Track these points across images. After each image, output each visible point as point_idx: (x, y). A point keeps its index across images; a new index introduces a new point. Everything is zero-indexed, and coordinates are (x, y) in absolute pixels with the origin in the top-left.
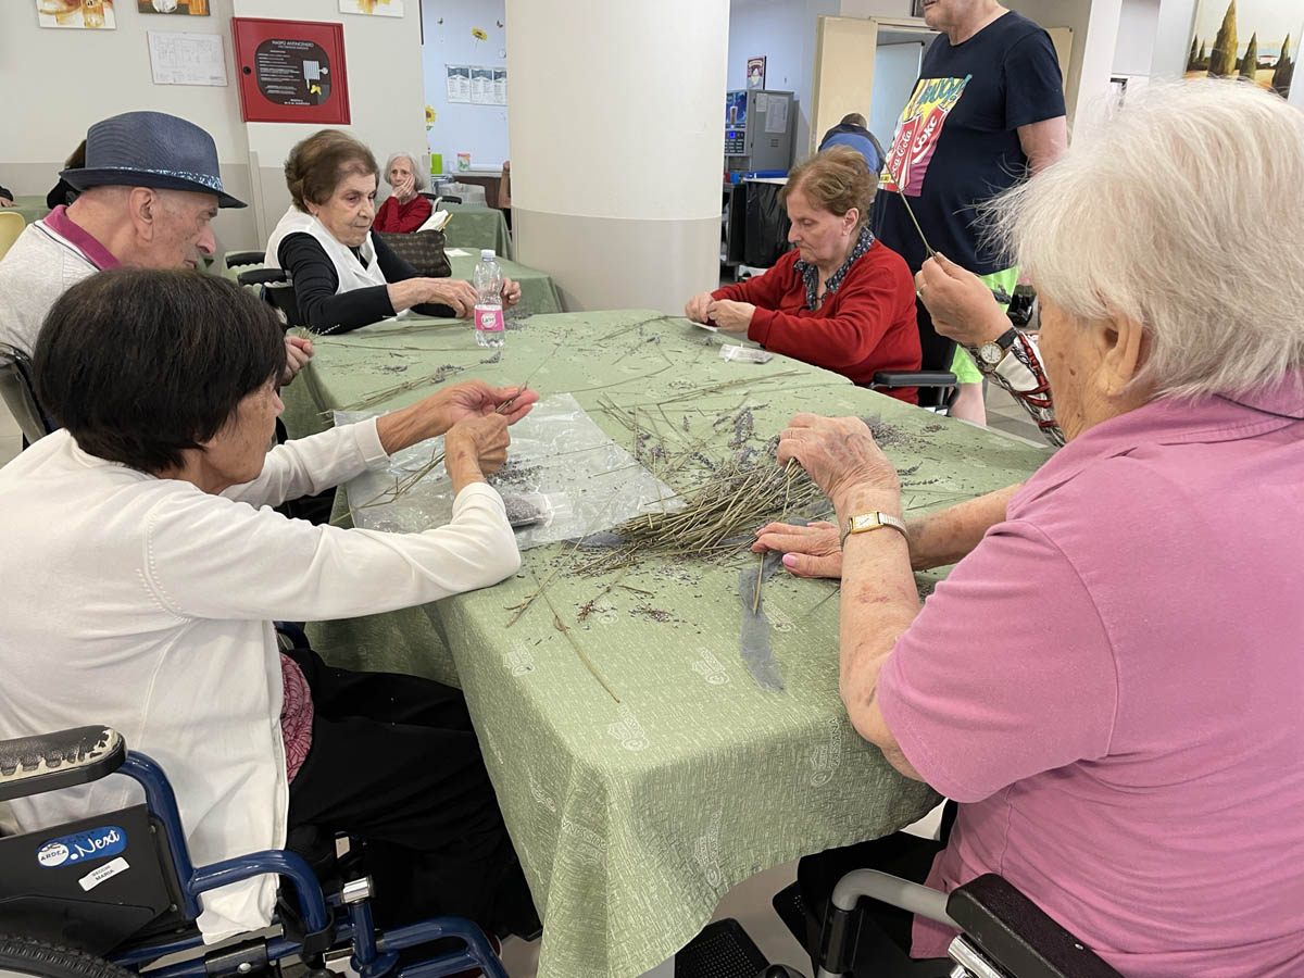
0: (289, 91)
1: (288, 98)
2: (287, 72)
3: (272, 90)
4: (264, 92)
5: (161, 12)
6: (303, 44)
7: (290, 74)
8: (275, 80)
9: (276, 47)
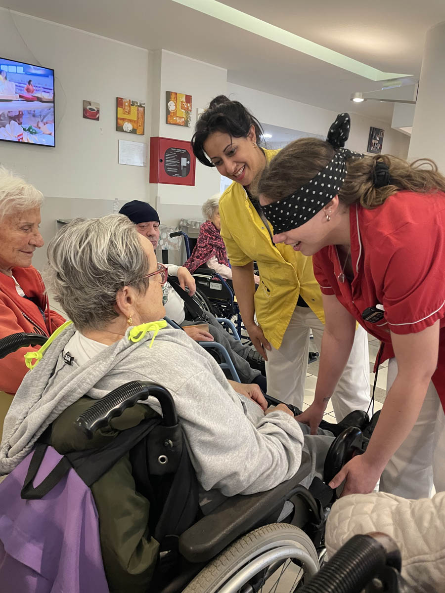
0: (175, 170)
1: (174, 173)
2: (175, 162)
3: (170, 170)
4: (166, 170)
5: (126, 132)
6: (182, 150)
7: (176, 163)
8: (171, 165)
9: (172, 151)
